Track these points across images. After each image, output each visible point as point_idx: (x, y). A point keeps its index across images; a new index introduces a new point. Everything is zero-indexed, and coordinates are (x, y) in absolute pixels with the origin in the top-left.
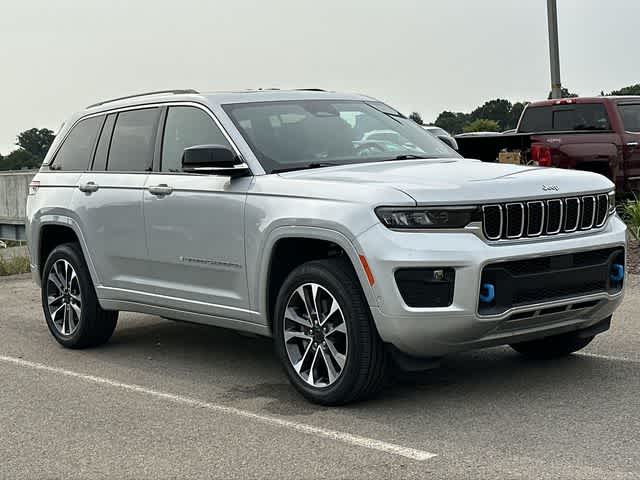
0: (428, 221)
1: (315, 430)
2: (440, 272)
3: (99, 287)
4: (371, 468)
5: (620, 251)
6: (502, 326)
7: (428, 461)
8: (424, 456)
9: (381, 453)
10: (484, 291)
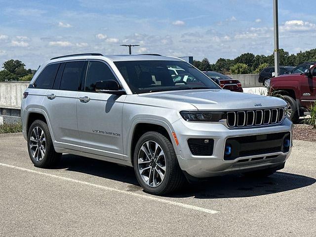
0: (203, 118)
1: (167, 201)
2: (208, 141)
3: (55, 142)
4: (191, 216)
5: (288, 134)
6: (234, 165)
7: (216, 214)
8: (213, 212)
9: (195, 210)
10: (226, 150)
